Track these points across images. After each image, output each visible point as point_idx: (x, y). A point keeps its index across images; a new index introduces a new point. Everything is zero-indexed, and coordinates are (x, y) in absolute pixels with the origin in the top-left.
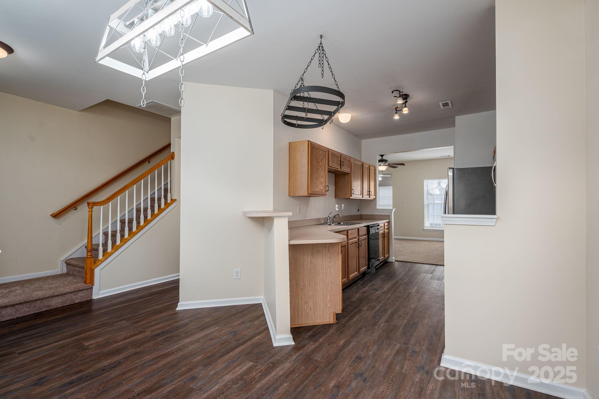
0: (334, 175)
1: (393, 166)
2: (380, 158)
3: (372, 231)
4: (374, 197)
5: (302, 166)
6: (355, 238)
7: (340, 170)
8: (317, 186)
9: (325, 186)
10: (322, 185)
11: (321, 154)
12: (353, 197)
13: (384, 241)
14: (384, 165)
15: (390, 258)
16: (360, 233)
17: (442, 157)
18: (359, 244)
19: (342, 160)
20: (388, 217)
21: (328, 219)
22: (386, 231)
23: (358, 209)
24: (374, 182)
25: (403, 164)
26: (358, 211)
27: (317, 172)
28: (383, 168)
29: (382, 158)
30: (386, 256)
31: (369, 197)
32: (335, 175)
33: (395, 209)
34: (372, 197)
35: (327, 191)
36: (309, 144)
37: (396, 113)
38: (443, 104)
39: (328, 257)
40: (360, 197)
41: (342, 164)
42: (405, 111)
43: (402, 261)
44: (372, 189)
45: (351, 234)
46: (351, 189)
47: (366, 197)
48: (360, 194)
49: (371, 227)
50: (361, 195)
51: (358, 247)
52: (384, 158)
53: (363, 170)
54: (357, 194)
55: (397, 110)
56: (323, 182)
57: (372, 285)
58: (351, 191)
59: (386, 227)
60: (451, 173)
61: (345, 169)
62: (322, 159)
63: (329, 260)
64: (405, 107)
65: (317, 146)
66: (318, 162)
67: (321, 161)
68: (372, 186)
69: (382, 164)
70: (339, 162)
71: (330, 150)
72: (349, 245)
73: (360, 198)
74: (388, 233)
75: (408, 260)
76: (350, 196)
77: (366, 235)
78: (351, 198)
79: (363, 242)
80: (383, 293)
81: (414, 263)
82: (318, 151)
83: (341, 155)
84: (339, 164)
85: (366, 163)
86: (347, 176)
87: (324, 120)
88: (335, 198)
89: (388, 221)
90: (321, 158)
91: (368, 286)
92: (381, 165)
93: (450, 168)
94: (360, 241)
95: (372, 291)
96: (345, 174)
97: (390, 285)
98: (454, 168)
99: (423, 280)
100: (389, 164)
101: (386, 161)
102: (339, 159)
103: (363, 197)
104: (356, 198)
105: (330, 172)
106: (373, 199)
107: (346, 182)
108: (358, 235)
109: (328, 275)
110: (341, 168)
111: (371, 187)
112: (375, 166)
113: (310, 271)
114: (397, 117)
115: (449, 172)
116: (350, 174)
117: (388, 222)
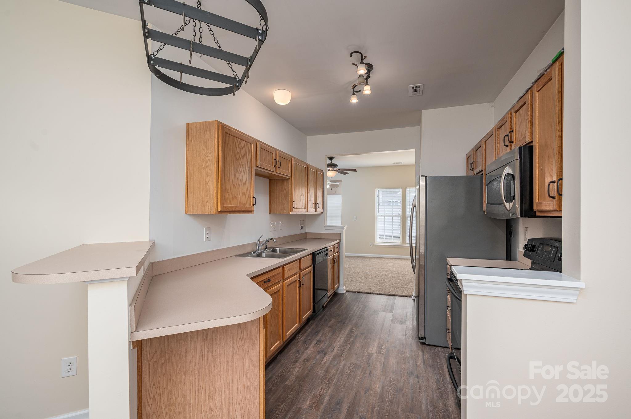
0: (268, 180)
1: (343, 172)
2: (329, 161)
3: (319, 259)
4: (322, 211)
5: (208, 163)
6: (296, 274)
7: (275, 173)
8: (235, 197)
9: (251, 197)
10: (244, 197)
11: (243, 146)
12: (295, 211)
13: (333, 268)
14: (333, 170)
15: (340, 288)
16: (303, 266)
17: (395, 164)
18: (300, 282)
19: (278, 159)
20: (338, 237)
21: (257, 245)
22: (336, 254)
23: (302, 226)
24: (321, 191)
25: (355, 170)
26: (302, 229)
27: (235, 175)
28: (331, 174)
29: (331, 162)
30: (336, 286)
31: (316, 211)
32: (270, 180)
33: (347, 226)
34: (319, 211)
35: (254, 205)
36: (220, 128)
37: (354, 94)
38: (413, 88)
39: (237, 339)
40: (304, 211)
41: (278, 165)
42: (367, 90)
43: (355, 292)
44: (319, 201)
45: (289, 270)
46: (292, 202)
47: (312, 211)
48: (303, 207)
49: (318, 254)
50: (305, 208)
51: (300, 287)
52: (334, 161)
53: (307, 175)
54: (299, 208)
55: (355, 90)
56: (247, 191)
57: (318, 341)
58: (291, 205)
59: (336, 250)
60: (423, 182)
61: (283, 172)
62: (244, 155)
63: (240, 343)
64: (367, 84)
65: (236, 133)
66: (237, 160)
67: (243, 158)
68: (319, 196)
69: (331, 169)
70: (274, 161)
71: (258, 143)
72: (285, 288)
73: (304, 213)
74: (339, 256)
75: (362, 289)
76: (290, 210)
77: (311, 266)
78: (291, 213)
79: (306, 278)
80: (334, 358)
81: (368, 294)
82: (238, 141)
83: (277, 151)
84: (274, 164)
85: (311, 165)
86: (286, 183)
87: (238, 79)
88: (270, 213)
89: (338, 241)
90: (243, 153)
91: (313, 345)
92: (329, 170)
93: (422, 176)
94: (302, 277)
95: (318, 357)
96: (283, 180)
97: (343, 339)
98: (427, 176)
99: (383, 326)
100: (339, 170)
101: (335, 165)
102: (274, 158)
103: (307, 211)
104: (298, 213)
105: (257, 176)
106: (320, 213)
107: (285, 191)
108: (300, 269)
109: (238, 374)
110: (276, 170)
111: (318, 198)
112: (323, 171)
113: (199, 373)
114: (354, 100)
115: (420, 181)
116: (290, 180)
117: (339, 243)
